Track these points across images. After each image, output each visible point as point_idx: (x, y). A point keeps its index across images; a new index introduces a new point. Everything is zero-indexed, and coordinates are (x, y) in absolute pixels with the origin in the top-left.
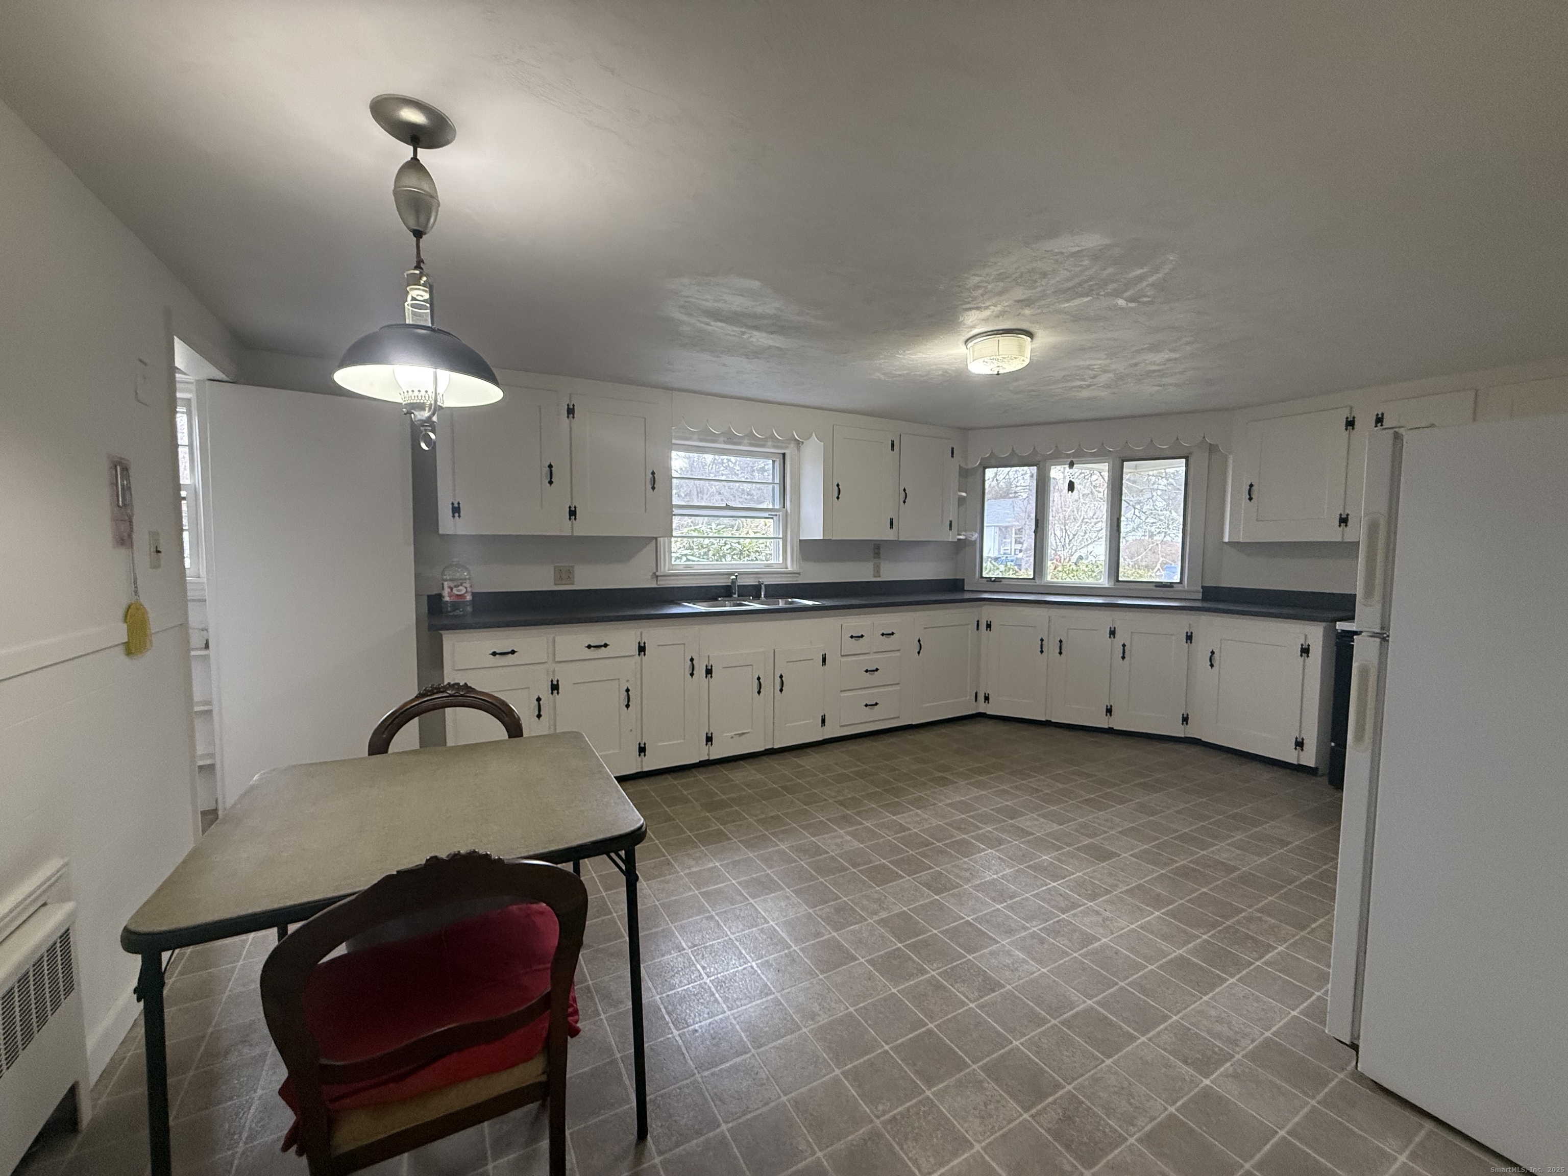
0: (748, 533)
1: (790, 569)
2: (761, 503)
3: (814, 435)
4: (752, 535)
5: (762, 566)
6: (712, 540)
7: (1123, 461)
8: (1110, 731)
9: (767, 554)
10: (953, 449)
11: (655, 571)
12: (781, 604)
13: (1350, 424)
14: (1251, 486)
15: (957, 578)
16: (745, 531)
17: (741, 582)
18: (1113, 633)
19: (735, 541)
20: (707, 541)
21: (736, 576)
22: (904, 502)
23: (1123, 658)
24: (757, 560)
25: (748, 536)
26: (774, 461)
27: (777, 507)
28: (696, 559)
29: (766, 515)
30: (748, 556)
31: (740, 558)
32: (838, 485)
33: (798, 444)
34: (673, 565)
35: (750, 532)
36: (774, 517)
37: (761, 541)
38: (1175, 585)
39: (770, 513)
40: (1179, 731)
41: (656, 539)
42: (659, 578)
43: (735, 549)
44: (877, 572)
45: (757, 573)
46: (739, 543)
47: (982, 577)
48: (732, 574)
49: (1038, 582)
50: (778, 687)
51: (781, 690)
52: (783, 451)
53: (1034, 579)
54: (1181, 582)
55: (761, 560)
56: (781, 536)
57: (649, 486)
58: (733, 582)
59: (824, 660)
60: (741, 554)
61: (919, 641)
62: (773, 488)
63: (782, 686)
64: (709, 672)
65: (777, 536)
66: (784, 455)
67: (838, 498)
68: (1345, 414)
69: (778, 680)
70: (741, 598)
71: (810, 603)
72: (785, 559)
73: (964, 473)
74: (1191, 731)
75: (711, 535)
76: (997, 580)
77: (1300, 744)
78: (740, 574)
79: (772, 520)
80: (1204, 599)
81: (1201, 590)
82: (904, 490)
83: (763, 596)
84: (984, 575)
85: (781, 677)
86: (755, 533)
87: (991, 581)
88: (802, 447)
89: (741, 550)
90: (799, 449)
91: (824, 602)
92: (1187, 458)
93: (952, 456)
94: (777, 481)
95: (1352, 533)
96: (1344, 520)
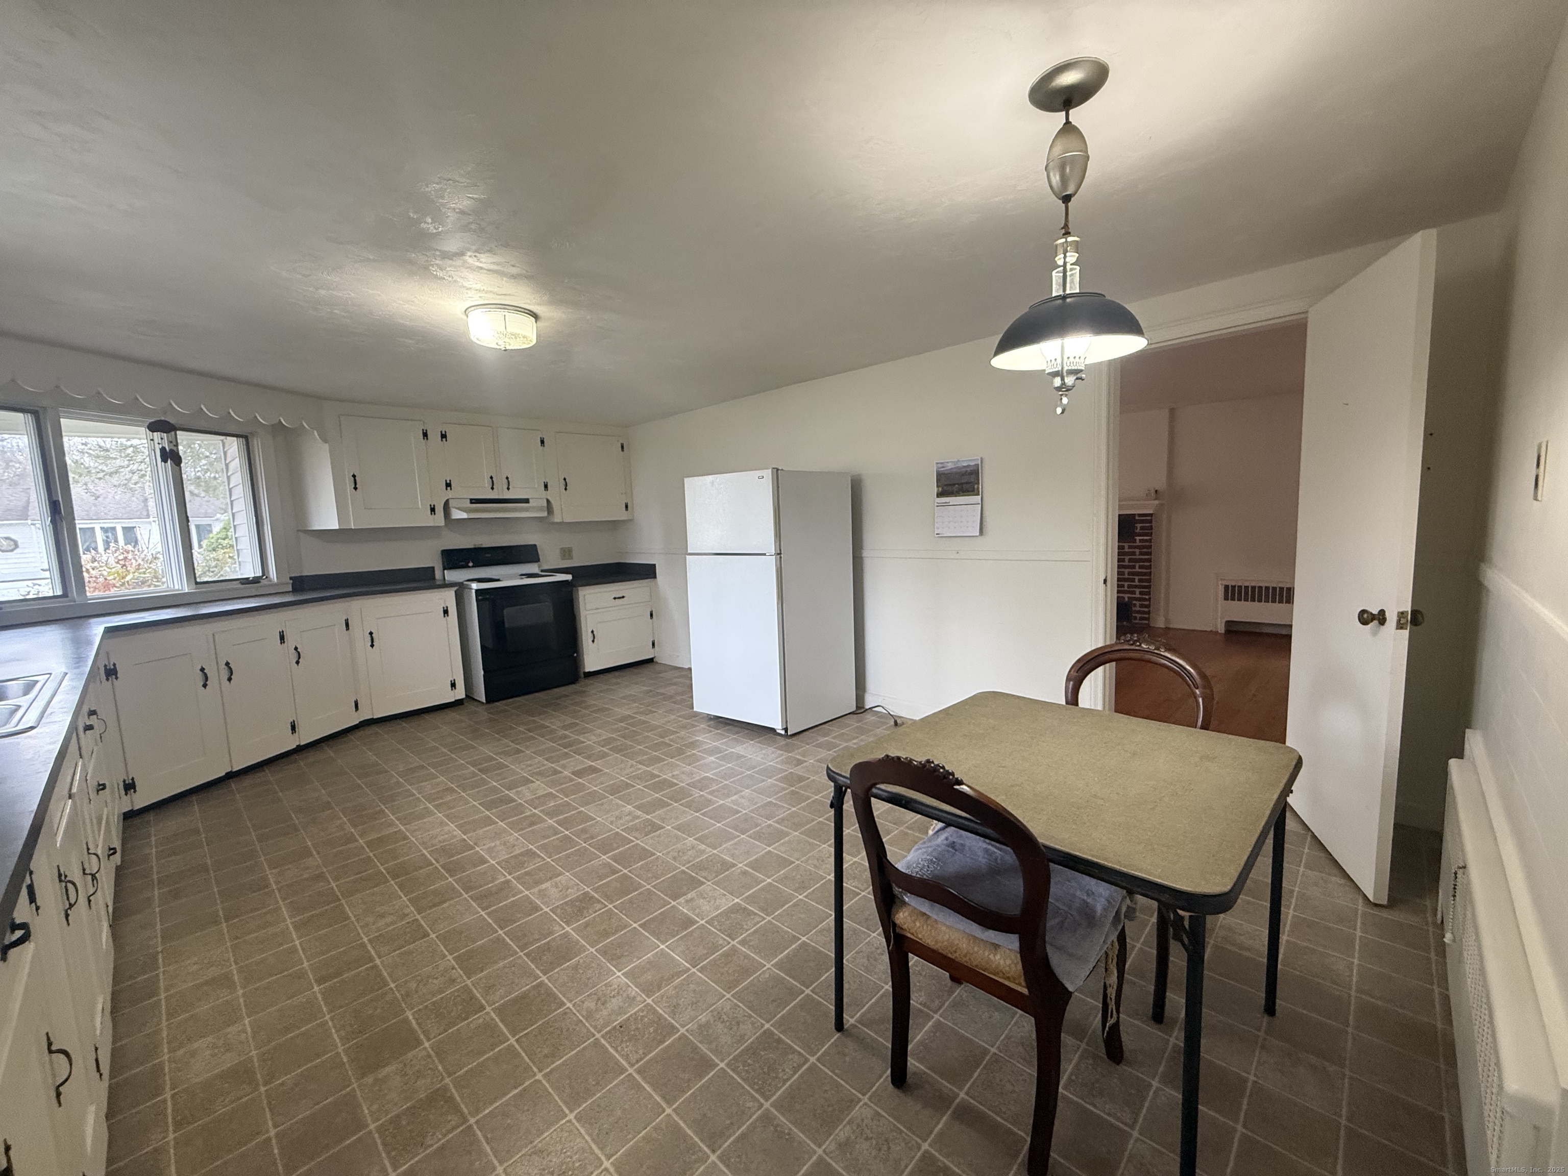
8: (298, 750)
13: (425, 436)
14: (355, 477)
18: (282, 638)
23: (298, 662)
49: (77, 599)
53: (66, 595)
54: (264, 574)
68: (421, 427)
74: (364, 714)
77: (453, 685)
80: (297, 590)
81: (290, 582)
92: (243, 436)
95: (439, 519)
96: (433, 510)
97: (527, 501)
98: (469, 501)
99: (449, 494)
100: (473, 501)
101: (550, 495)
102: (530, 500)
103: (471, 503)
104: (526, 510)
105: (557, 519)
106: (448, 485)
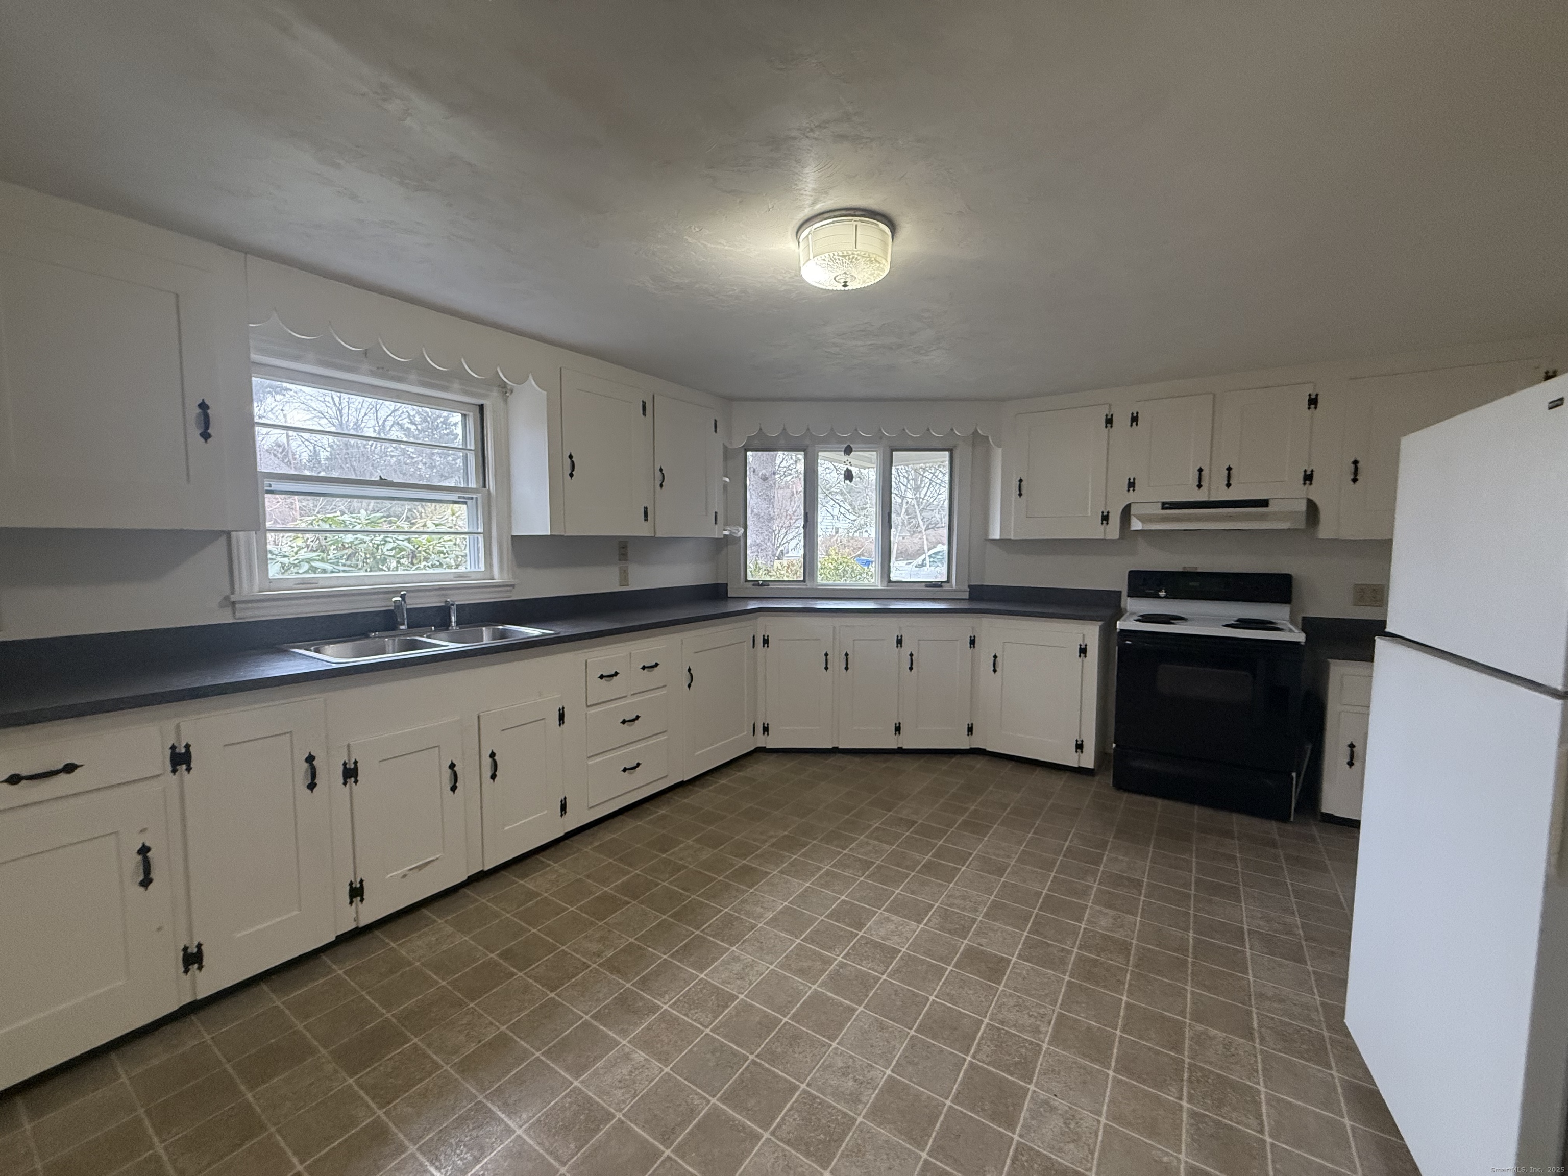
0: (425, 526)
1: (498, 578)
2: (446, 478)
3: (531, 377)
4: (432, 528)
5: (451, 577)
6: (359, 536)
7: (892, 450)
8: (900, 751)
9: (457, 557)
10: (716, 421)
11: (228, 592)
12: (487, 637)
13: (1109, 421)
14: (1021, 481)
15: (719, 582)
16: (421, 522)
17: (413, 603)
18: (899, 642)
19: (401, 537)
20: (349, 538)
21: (403, 597)
22: (661, 486)
23: (911, 668)
24: (441, 565)
25: (426, 530)
26: (464, 416)
27: (472, 485)
28: (328, 567)
29: (454, 497)
30: (426, 559)
31: (412, 563)
32: (571, 457)
33: (505, 391)
34: (271, 581)
35: (429, 524)
36: (469, 502)
37: (446, 537)
38: (943, 584)
39: (461, 495)
40: (964, 743)
41: (228, 534)
42: (237, 606)
43: (402, 550)
44: (624, 580)
45: (441, 588)
46: (409, 540)
47: (746, 581)
48: (396, 592)
49: (809, 585)
50: (488, 773)
51: (493, 777)
52: (480, 402)
53: (804, 581)
54: (948, 581)
55: (449, 567)
56: (480, 530)
57: (195, 432)
58: (398, 606)
59: (562, 717)
60: (414, 556)
61: (689, 670)
62: (465, 458)
63: (496, 770)
64: (350, 773)
65: (476, 531)
66: (481, 407)
67: (571, 475)
68: (1104, 411)
69: (487, 761)
70: (414, 630)
71: (533, 632)
72: (488, 564)
73: (728, 454)
74: (977, 742)
75: (358, 528)
76: (765, 583)
77: (1080, 747)
78: (409, 590)
79: (465, 506)
80: (971, 598)
81: (968, 589)
82: (661, 470)
83: (453, 624)
84: (750, 578)
85: (493, 755)
86: (437, 525)
87: (759, 585)
88: (512, 398)
89: (413, 552)
90: (506, 401)
91: (558, 630)
92: (951, 451)
93: (716, 431)
94: (471, 445)
95: (1113, 530)
96: (1105, 518)
97: (1264, 503)
98: (1160, 505)
99: (1132, 497)
100: (1166, 506)
101: (1315, 492)
102: (1271, 502)
103: (1163, 508)
104: (1263, 518)
105: (1325, 531)
106: (1131, 485)
